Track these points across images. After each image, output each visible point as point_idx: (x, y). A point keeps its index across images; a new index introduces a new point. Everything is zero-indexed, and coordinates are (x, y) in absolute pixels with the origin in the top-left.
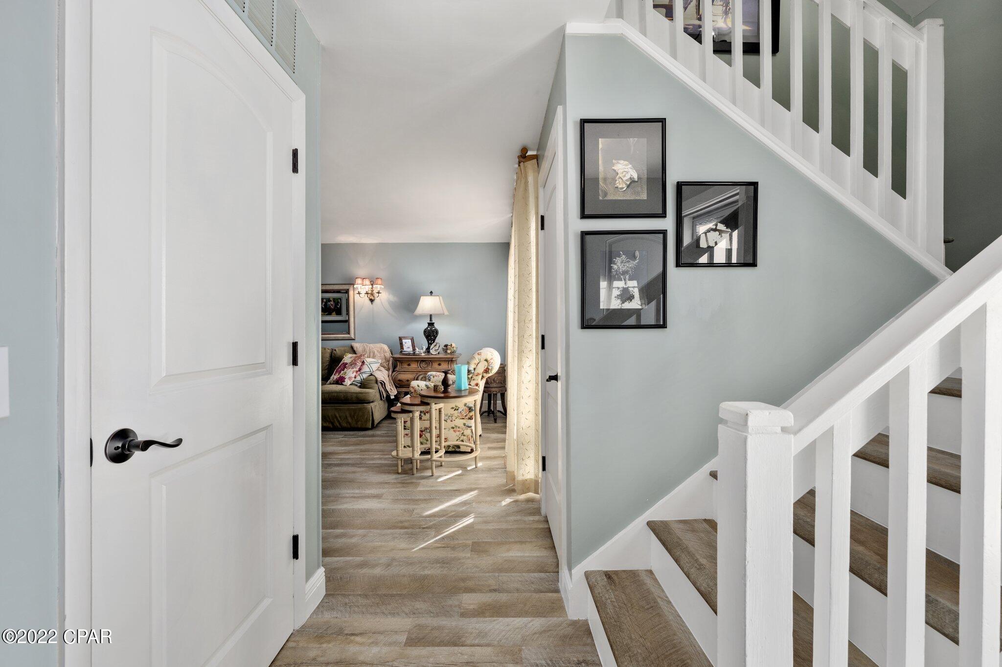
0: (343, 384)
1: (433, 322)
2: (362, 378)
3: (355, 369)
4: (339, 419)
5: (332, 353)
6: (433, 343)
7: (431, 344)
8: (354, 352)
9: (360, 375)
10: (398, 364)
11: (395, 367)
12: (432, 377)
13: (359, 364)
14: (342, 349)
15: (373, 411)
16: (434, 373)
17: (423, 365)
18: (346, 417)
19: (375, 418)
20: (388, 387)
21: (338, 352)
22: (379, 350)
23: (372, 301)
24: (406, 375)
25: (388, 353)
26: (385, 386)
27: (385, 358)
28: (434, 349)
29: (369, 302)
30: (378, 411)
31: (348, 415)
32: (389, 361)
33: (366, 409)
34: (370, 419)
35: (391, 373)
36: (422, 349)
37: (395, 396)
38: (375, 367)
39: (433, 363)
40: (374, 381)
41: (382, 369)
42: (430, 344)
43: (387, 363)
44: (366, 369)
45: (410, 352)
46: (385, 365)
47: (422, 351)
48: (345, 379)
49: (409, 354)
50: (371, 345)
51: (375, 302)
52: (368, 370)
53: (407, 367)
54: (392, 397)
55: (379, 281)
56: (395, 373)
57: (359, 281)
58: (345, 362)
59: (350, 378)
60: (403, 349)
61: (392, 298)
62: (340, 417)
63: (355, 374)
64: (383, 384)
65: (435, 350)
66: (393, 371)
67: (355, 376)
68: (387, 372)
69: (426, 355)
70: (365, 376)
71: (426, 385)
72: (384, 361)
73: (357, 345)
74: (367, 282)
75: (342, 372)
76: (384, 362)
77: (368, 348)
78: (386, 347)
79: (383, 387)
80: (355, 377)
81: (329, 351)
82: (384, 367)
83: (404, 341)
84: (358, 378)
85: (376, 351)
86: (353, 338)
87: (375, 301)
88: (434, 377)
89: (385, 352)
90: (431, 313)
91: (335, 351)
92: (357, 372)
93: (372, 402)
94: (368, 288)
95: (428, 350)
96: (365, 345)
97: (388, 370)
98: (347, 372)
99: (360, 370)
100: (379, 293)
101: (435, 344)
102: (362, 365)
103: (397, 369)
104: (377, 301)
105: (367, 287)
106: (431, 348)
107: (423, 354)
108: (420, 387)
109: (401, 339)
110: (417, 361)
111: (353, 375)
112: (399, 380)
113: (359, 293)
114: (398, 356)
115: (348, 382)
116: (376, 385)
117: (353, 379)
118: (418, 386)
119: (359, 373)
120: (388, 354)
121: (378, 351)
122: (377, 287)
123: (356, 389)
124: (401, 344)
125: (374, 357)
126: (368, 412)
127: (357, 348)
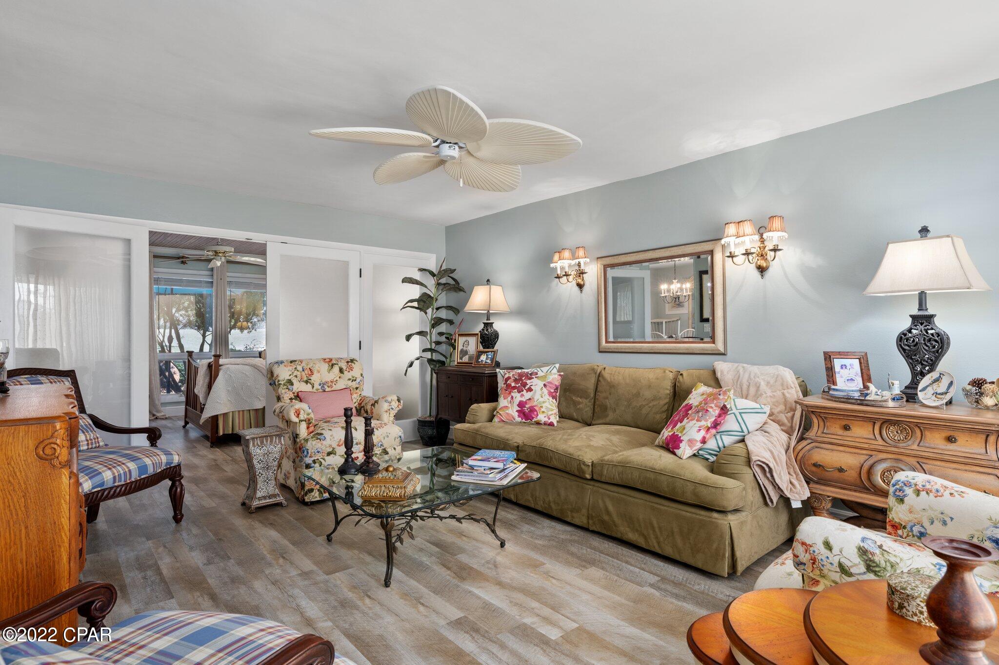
0: (674, 454)
1: (930, 312)
2: (721, 445)
3: (703, 423)
4: (658, 533)
5: (675, 379)
6: (929, 372)
7: (923, 375)
8: (717, 383)
9: (718, 437)
10: (815, 420)
11: (806, 426)
12: (909, 491)
13: (714, 412)
14: (696, 372)
15: (734, 535)
16: (920, 478)
17: (891, 433)
18: (673, 533)
19: (738, 554)
20: (783, 478)
21: (686, 379)
22: (772, 382)
23: (762, 270)
24: (835, 454)
25: (793, 391)
26: (772, 476)
27: (786, 402)
28: (930, 391)
29: (756, 274)
30: (752, 535)
31: (676, 530)
32: (794, 410)
33: (716, 526)
34: (724, 555)
35: (793, 443)
36: (890, 387)
37: (803, 502)
38: (753, 421)
39: (927, 434)
40: (742, 460)
41: (774, 428)
42: (917, 376)
43: (790, 415)
44: (730, 423)
45: (851, 394)
46: (783, 418)
47: (887, 394)
48: (681, 441)
49: (848, 400)
50: (755, 369)
51: (769, 274)
52: (736, 427)
53: (841, 432)
54: (796, 504)
55: (777, 223)
56: (804, 443)
57: (731, 229)
58: (691, 402)
59: (691, 442)
60: (834, 383)
61: (812, 260)
62: (660, 528)
63: (703, 433)
64: (766, 469)
65: (936, 394)
66: (801, 439)
67: (704, 438)
68: (784, 437)
69: (900, 407)
70: (728, 440)
71: (863, 552)
72: (782, 407)
73: (723, 367)
74: (748, 228)
75: (679, 425)
76: (781, 412)
77: (746, 376)
78: (789, 376)
79: (768, 478)
80: (704, 441)
81: (671, 376)
82: (779, 422)
83: (837, 363)
84: (712, 444)
85: (763, 383)
86: (722, 350)
87: (771, 270)
88: (918, 492)
89: (785, 386)
90: (922, 287)
91: (680, 377)
92: (708, 429)
93: (736, 511)
94: (751, 242)
95: (910, 395)
96: (739, 368)
97: (789, 432)
98: (688, 427)
99: (716, 425)
100: (775, 250)
101: (934, 375)
102: (720, 416)
103: (812, 434)
104: (775, 268)
105: (747, 239)
106: (920, 387)
107: (891, 404)
108: (836, 550)
109: (828, 357)
110: (873, 421)
111: (699, 436)
112: (815, 465)
113: (732, 256)
114: (814, 400)
115: (685, 451)
116: (746, 470)
117: (699, 445)
118: (828, 545)
119: (713, 431)
120: (795, 393)
121: (768, 383)
122: (773, 237)
123: (700, 471)
124: (830, 371)
125: (755, 399)
126: (722, 537)
127: (722, 372)
